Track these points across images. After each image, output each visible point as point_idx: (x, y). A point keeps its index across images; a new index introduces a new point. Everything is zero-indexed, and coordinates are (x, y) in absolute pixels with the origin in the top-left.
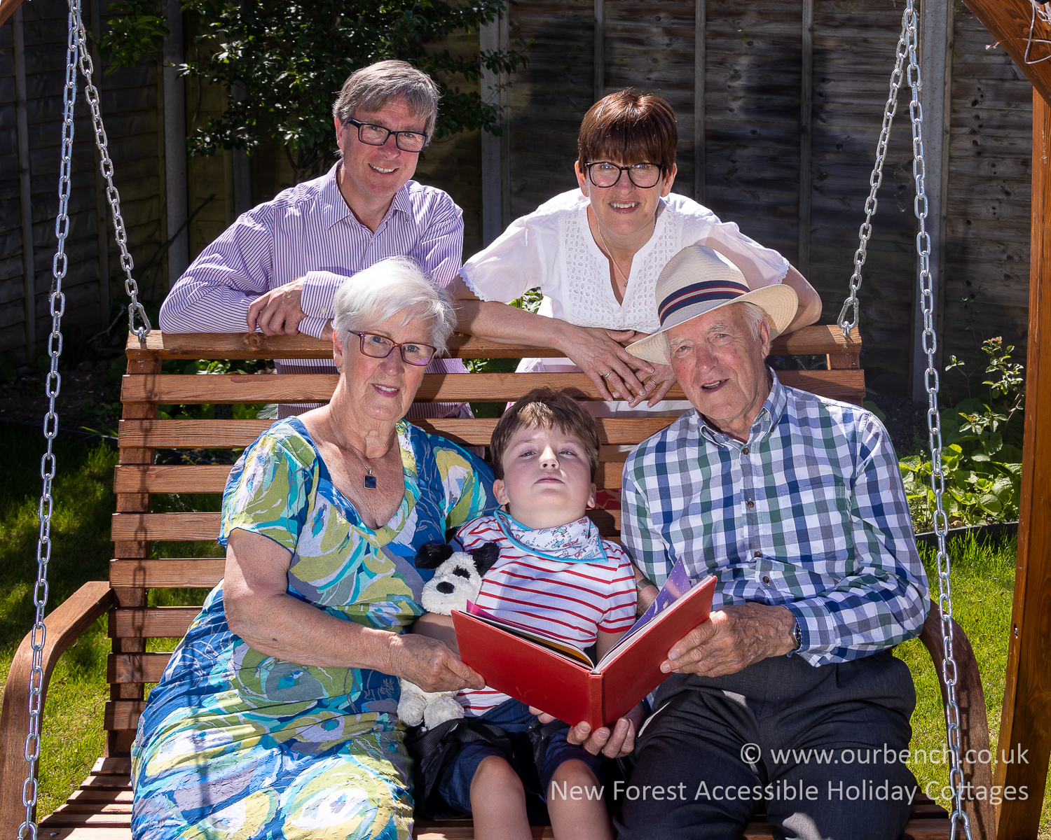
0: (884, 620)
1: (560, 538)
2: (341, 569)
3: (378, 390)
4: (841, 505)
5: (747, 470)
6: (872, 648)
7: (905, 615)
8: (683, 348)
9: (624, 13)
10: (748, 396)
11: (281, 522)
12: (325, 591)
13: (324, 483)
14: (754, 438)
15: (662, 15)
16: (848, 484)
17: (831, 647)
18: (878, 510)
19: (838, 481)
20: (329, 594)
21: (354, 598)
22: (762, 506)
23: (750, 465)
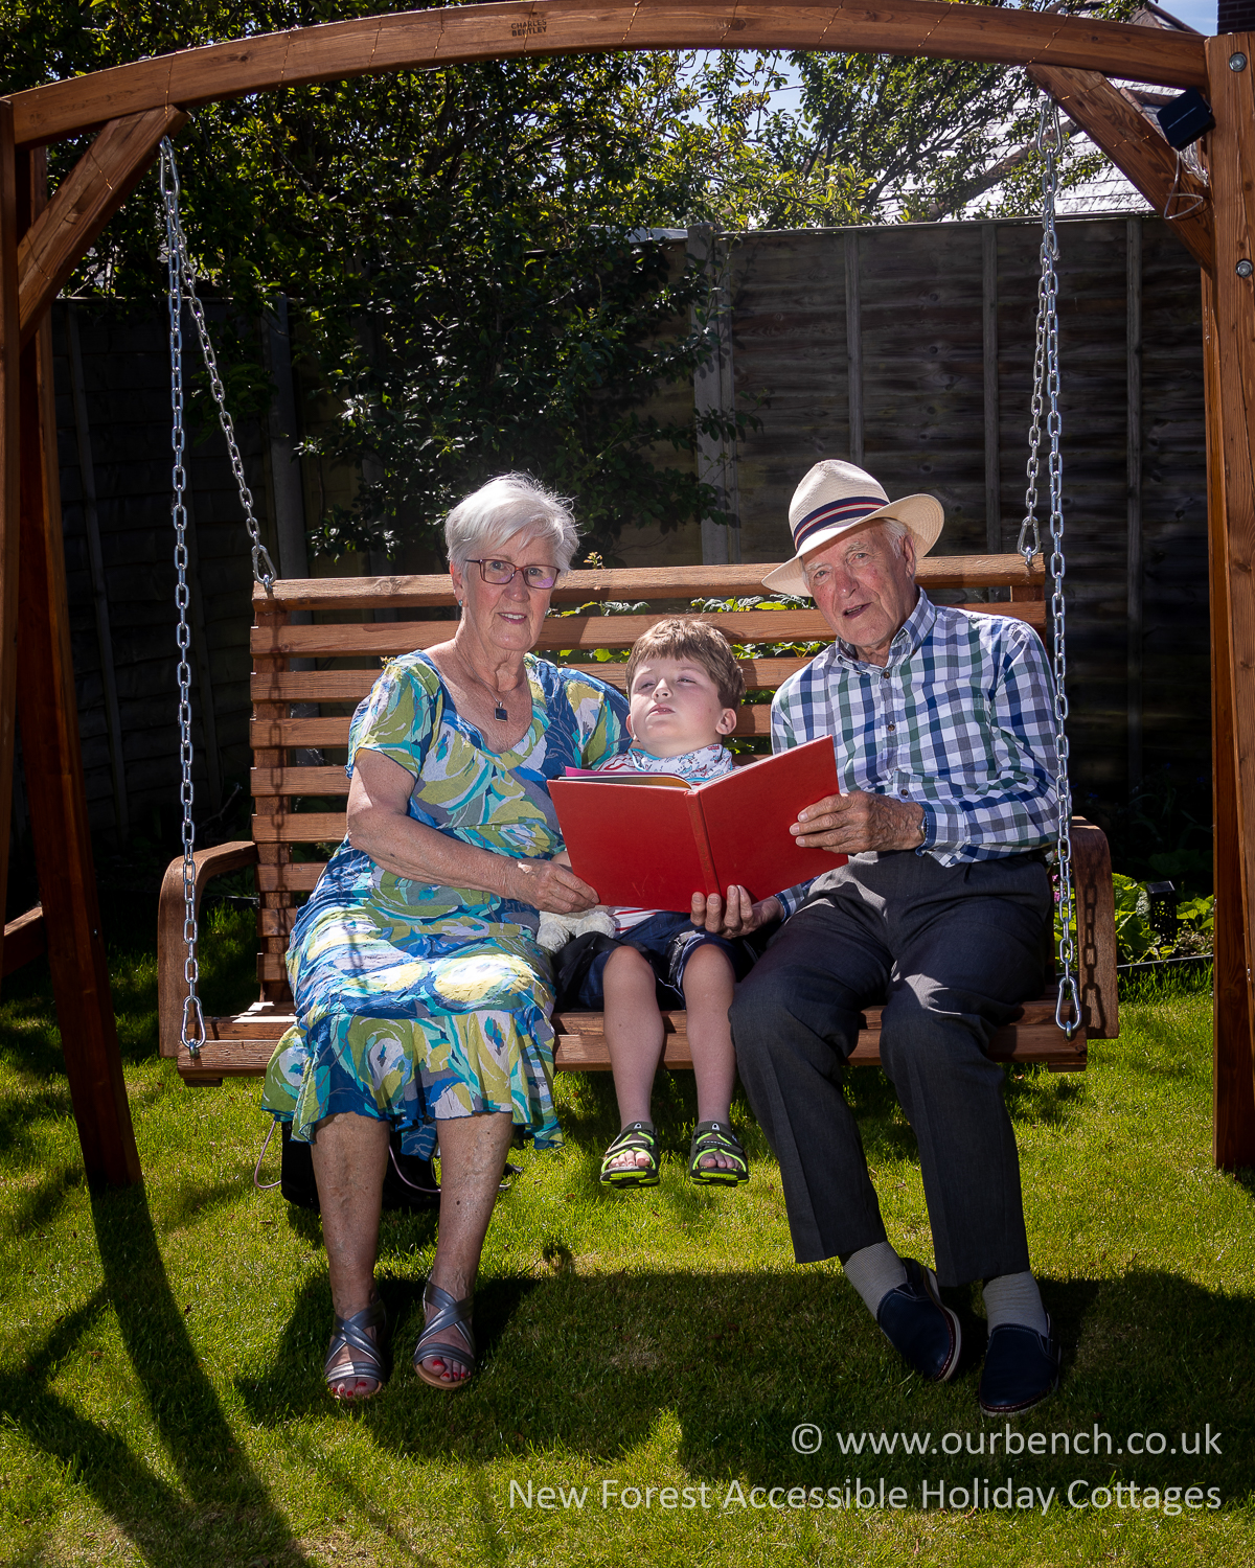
0: (1019, 821)
1: (687, 765)
2: (469, 790)
3: (506, 618)
4: (979, 716)
5: (888, 694)
6: (1005, 849)
7: (1043, 816)
8: (822, 573)
9: (887, 346)
10: (892, 618)
11: (404, 745)
12: (454, 812)
13: (448, 713)
14: (894, 661)
15: (939, 345)
16: (986, 695)
17: (960, 844)
18: (1017, 720)
19: (976, 692)
20: (459, 815)
21: (485, 819)
22: (902, 727)
23: (891, 688)
